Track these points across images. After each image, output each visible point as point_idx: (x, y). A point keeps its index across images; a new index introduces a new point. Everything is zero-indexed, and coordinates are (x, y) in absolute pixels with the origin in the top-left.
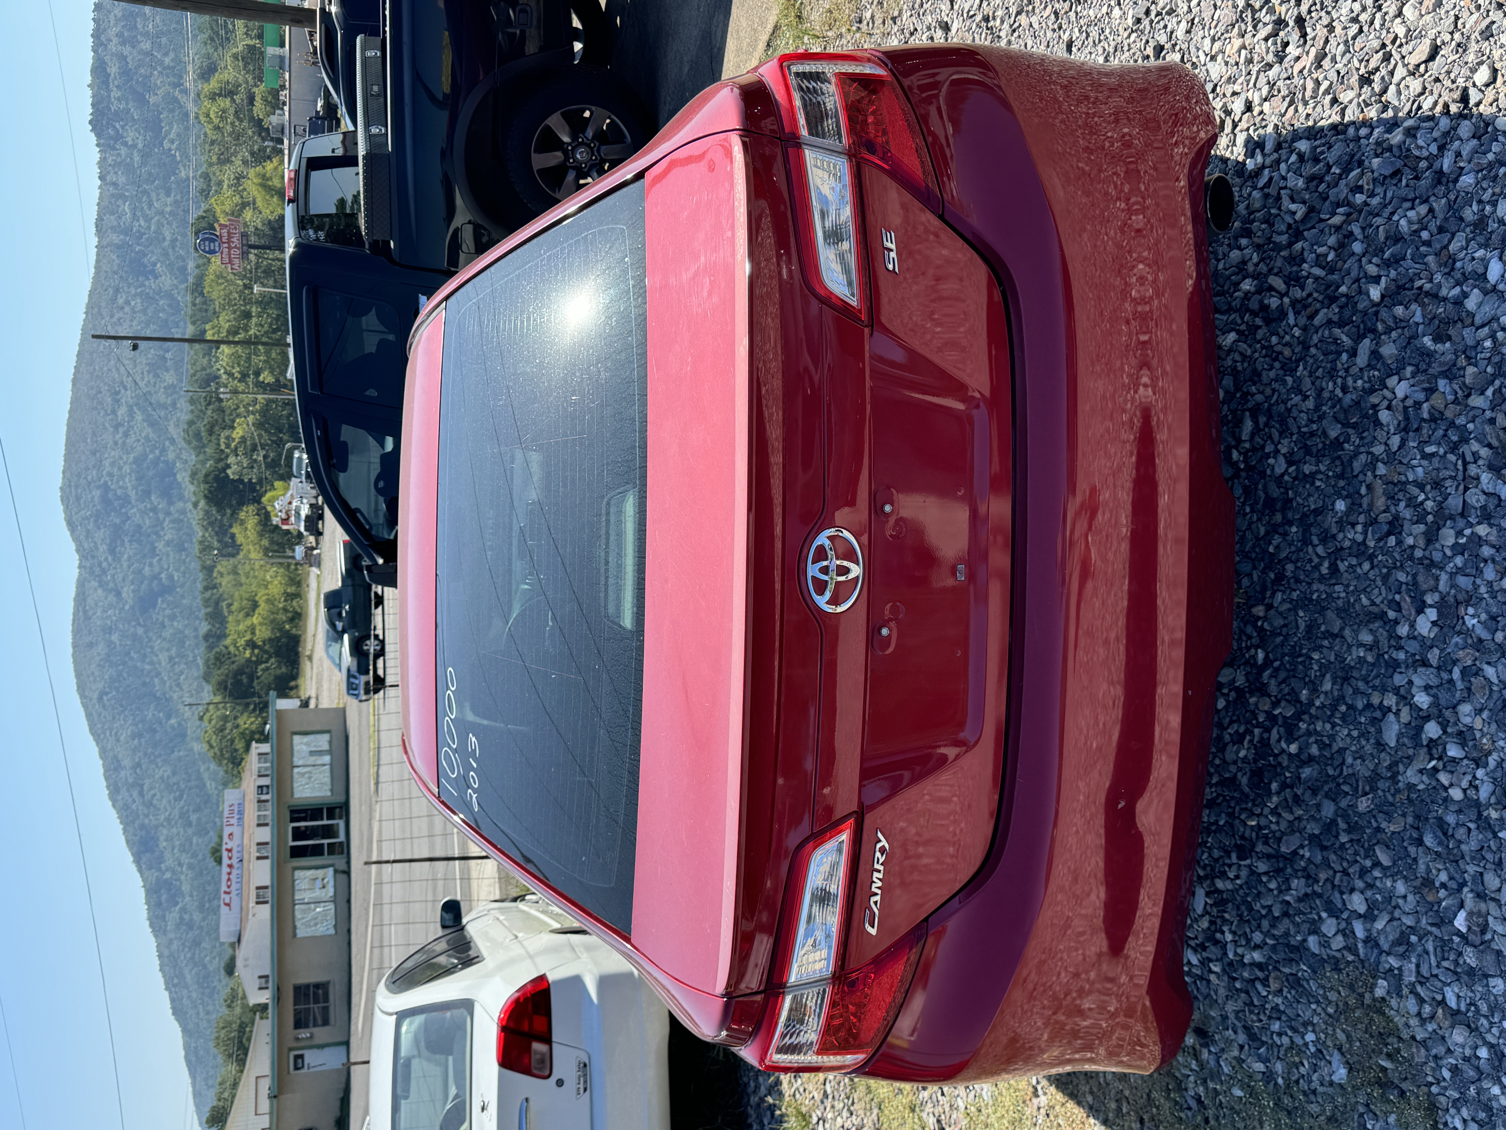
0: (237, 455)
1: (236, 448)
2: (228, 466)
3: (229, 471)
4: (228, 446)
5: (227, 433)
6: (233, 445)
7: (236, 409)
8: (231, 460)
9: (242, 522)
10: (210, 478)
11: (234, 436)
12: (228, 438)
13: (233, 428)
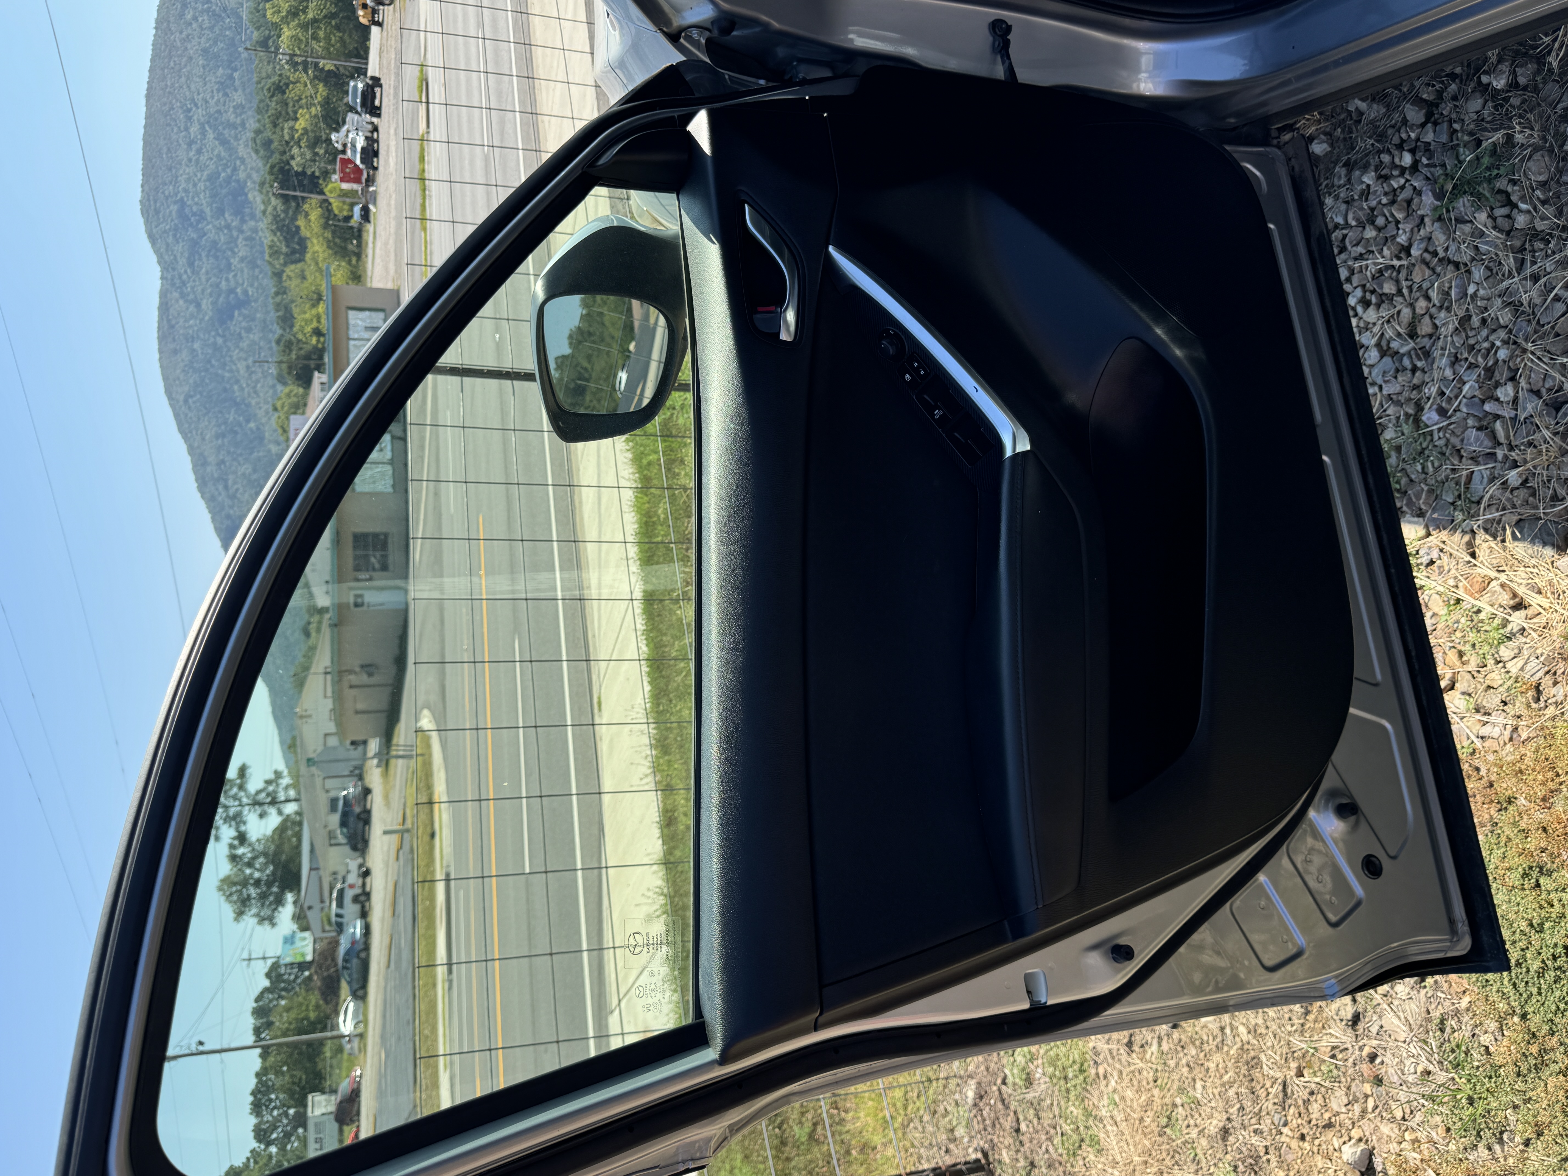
0: (300, 147)
1: (300, 140)
2: (293, 158)
3: (293, 163)
4: (292, 137)
5: (291, 123)
6: (296, 136)
7: (298, 101)
8: (295, 151)
9: (307, 215)
10: (276, 169)
11: (297, 127)
12: (292, 128)
13: (296, 119)
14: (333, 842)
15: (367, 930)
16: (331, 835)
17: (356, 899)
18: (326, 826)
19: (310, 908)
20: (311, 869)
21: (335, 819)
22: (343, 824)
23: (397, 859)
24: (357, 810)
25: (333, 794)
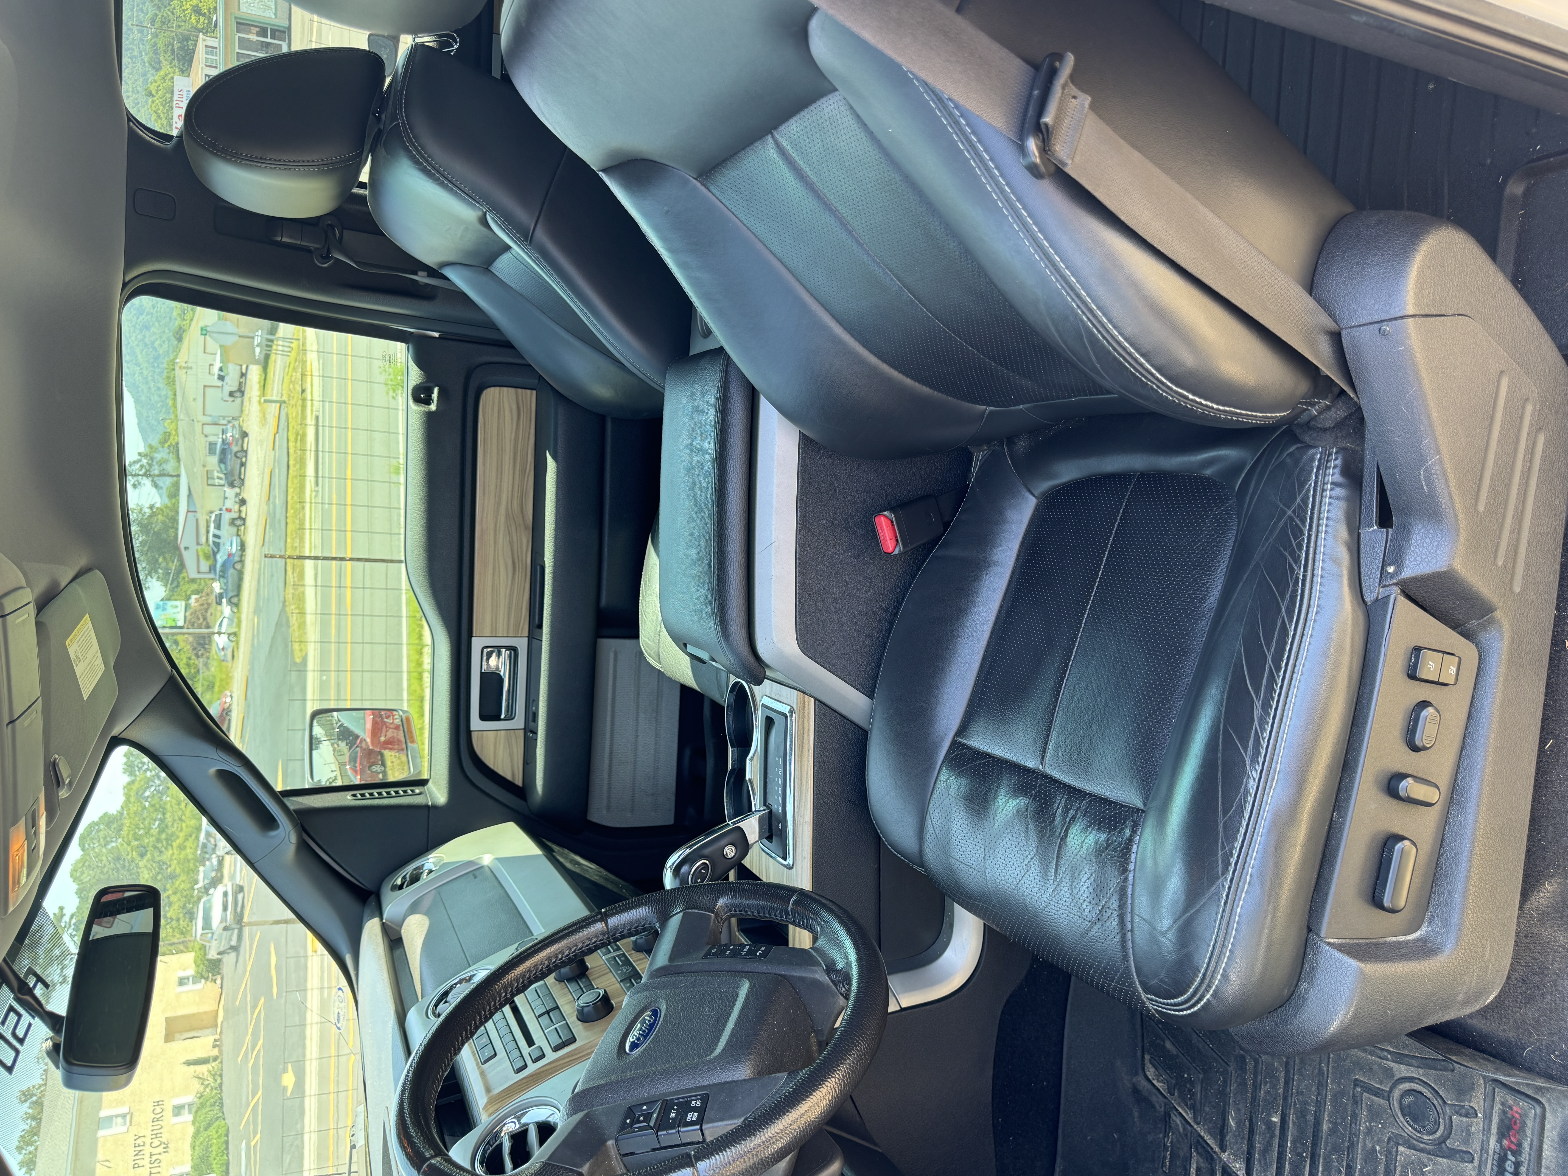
14: (210, 482)
15: (243, 546)
16: (209, 476)
17: (232, 522)
18: (204, 466)
19: (186, 548)
20: (188, 511)
21: (214, 460)
22: (222, 461)
23: (273, 449)
24: (235, 448)
25: (212, 439)
